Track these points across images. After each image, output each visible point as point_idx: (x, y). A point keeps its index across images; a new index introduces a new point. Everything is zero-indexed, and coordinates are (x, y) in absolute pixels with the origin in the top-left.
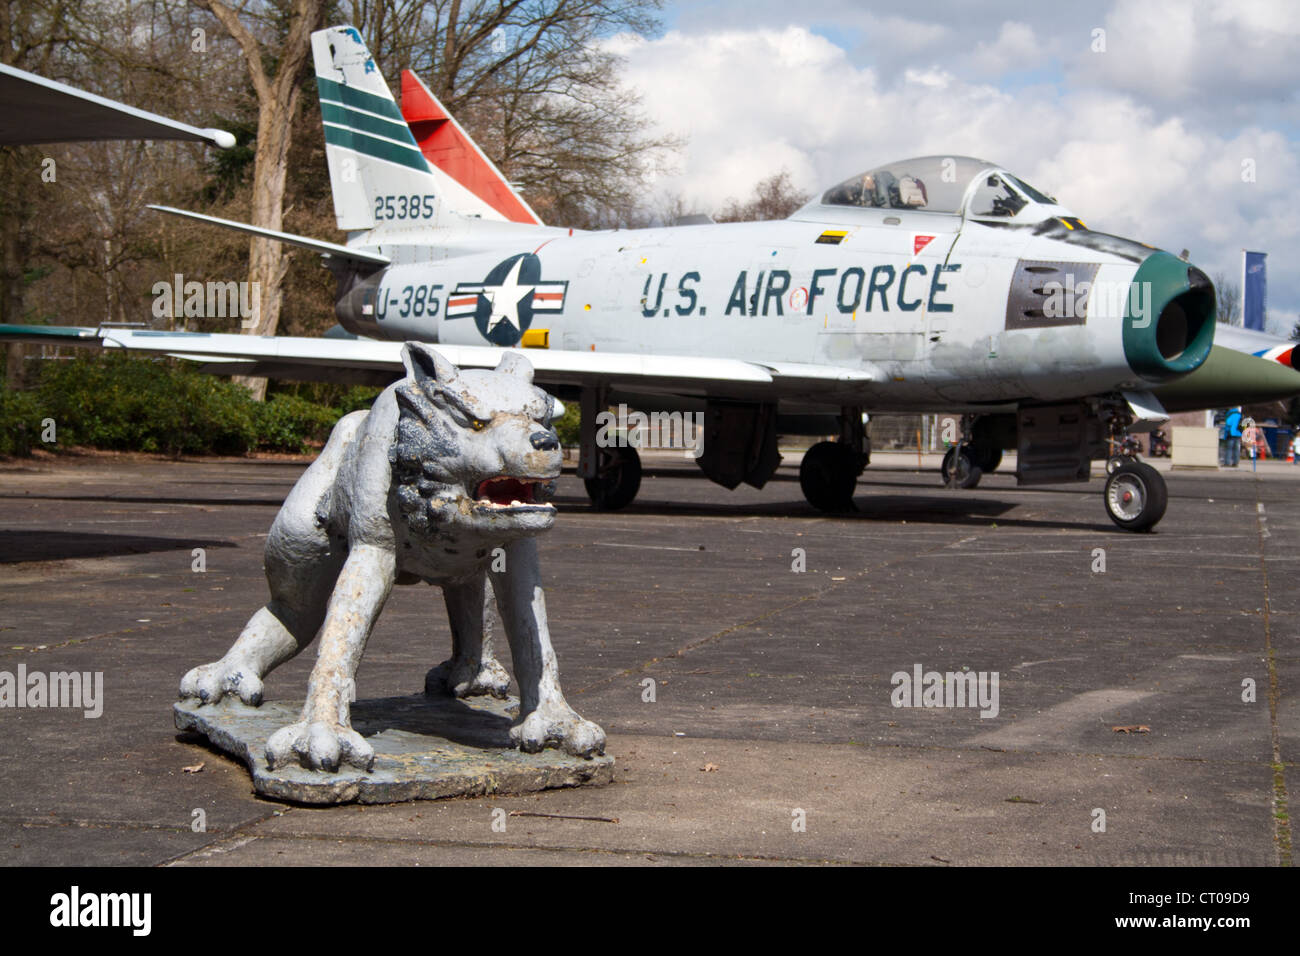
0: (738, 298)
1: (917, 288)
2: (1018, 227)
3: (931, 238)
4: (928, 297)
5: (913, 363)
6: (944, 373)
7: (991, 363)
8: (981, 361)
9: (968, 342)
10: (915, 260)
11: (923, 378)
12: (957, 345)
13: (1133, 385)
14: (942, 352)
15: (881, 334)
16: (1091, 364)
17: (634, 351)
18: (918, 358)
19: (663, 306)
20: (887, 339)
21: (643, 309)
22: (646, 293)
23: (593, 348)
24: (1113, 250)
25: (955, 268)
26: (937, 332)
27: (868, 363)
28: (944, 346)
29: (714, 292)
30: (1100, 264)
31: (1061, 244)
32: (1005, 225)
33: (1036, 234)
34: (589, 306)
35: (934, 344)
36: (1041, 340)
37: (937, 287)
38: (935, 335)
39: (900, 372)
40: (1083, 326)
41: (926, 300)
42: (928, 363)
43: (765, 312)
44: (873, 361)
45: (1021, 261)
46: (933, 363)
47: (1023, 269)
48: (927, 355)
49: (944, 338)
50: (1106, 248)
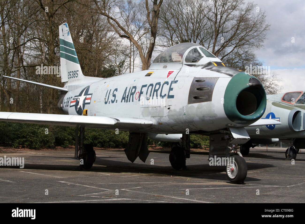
0: (124, 96)
1: (166, 90)
2: (199, 66)
3: (173, 72)
4: (168, 93)
5: (163, 117)
6: (172, 121)
7: (184, 117)
8: (181, 116)
9: (178, 109)
10: (166, 80)
11: (167, 123)
12: (175, 110)
13: (233, 125)
14: (171, 113)
15: (155, 107)
16: (215, 117)
17: (103, 116)
18: (165, 116)
19: (109, 100)
20: (157, 109)
21: (105, 102)
22: (106, 96)
23: (95, 115)
24: (225, 72)
25: (176, 82)
26: (170, 106)
27: (152, 118)
28: (171, 111)
29: (119, 95)
30: (219, 78)
31: (209, 71)
32: (195, 65)
33: (203, 68)
34: (95, 101)
35: (169, 110)
36: (198, 108)
37: (171, 89)
38: (169, 107)
39: (161, 121)
40: (211, 102)
41: (167, 94)
42: (167, 117)
43: (129, 101)
44: (153, 117)
45: (195, 78)
46: (168, 118)
47: (195, 81)
48: (167, 115)
49: (172, 108)
50: (223, 72)
